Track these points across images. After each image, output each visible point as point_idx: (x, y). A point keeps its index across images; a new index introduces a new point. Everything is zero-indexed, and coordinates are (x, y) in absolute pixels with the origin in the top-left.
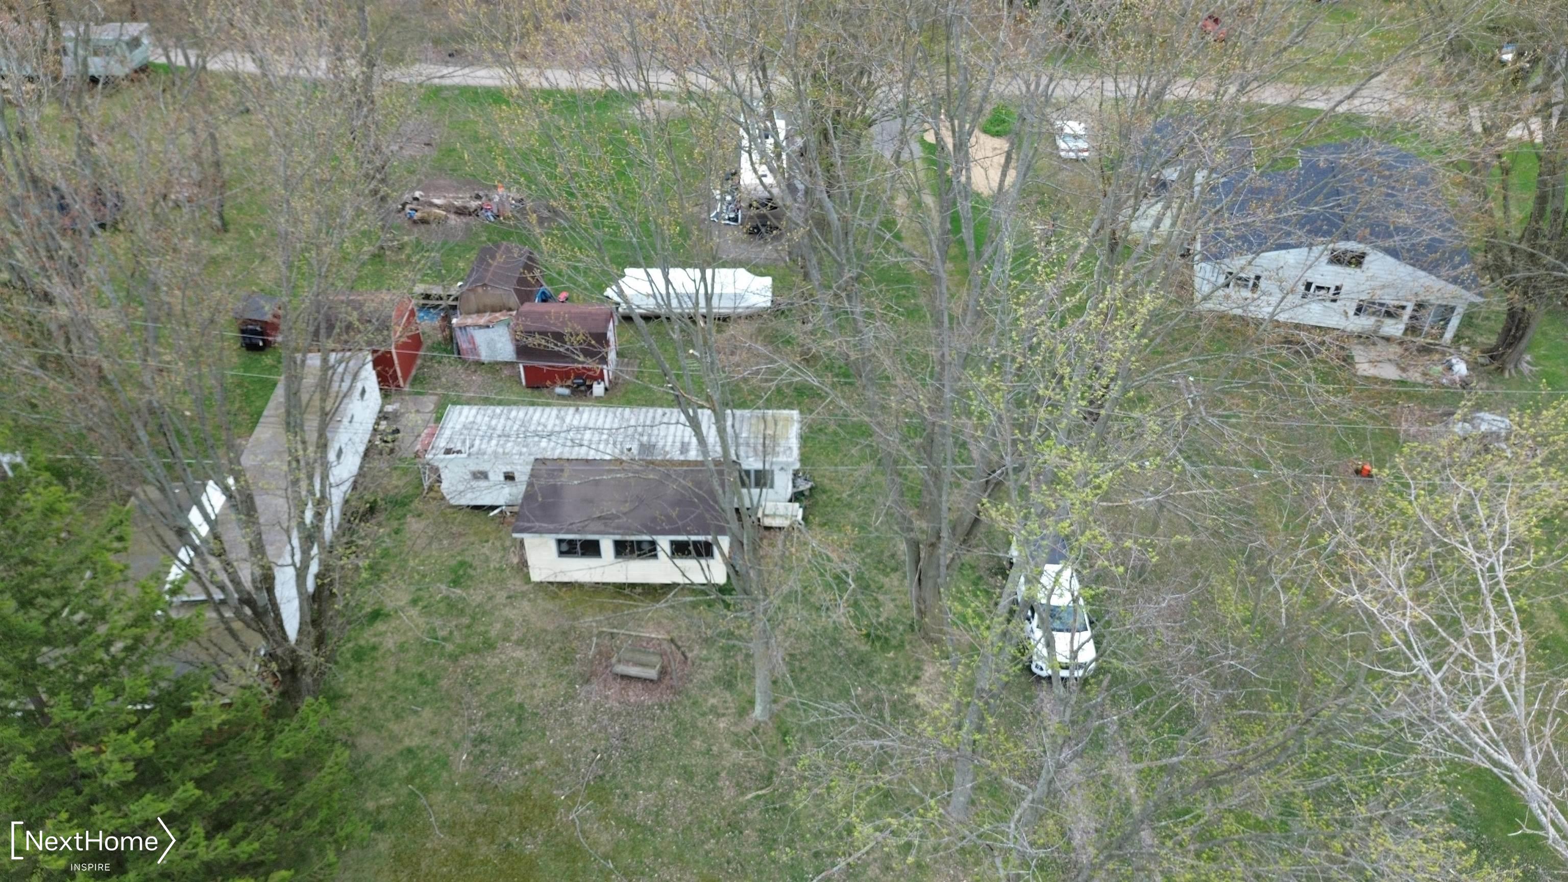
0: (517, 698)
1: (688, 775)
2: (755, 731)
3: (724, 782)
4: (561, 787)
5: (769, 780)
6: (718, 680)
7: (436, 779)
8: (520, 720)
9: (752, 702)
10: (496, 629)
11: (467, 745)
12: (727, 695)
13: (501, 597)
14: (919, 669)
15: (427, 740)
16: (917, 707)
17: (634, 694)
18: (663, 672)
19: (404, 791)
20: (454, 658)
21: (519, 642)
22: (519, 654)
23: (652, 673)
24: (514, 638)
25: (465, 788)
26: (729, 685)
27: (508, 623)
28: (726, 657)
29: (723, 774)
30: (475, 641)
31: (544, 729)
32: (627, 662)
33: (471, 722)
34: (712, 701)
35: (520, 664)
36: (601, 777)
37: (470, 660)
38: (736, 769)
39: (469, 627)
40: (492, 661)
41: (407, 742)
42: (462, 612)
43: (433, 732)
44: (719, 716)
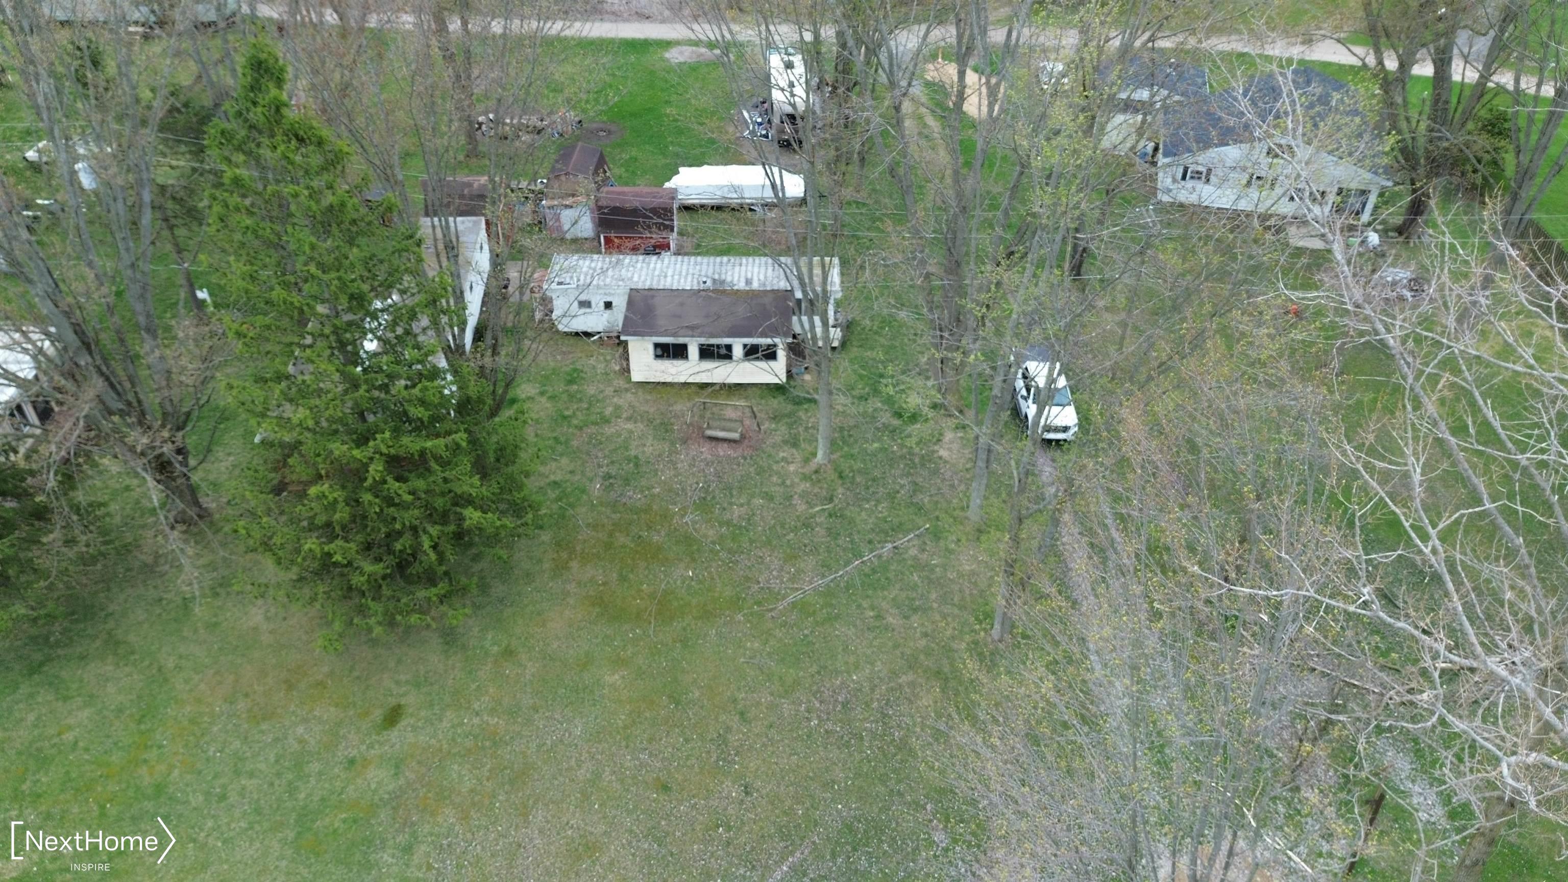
0: (633, 453)
1: (769, 497)
2: (816, 472)
3: (796, 500)
4: (675, 504)
5: (831, 500)
6: (785, 442)
7: (579, 499)
8: (637, 465)
9: (814, 455)
10: (609, 411)
11: (599, 479)
12: (794, 451)
13: (609, 391)
14: (941, 434)
15: (568, 476)
16: (940, 458)
17: (723, 450)
18: (743, 437)
19: (555, 507)
20: (580, 429)
21: (629, 419)
22: (629, 426)
23: (735, 436)
24: (624, 416)
25: (601, 504)
26: (795, 445)
27: (618, 407)
28: (790, 429)
29: (796, 497)
30: (593, 418)
31: (657, 470)
32: (715, 428)
33: (600, 466)
34: (781, 454)
35: (631, 432)
36: (704, 499)
37: (593, 429)
38: (804, 495)
39: (588, 409)
40: (609, 430)
41: (552, 478)
42: (581, 400)
43: (571, 472)
44: (788, 463)
